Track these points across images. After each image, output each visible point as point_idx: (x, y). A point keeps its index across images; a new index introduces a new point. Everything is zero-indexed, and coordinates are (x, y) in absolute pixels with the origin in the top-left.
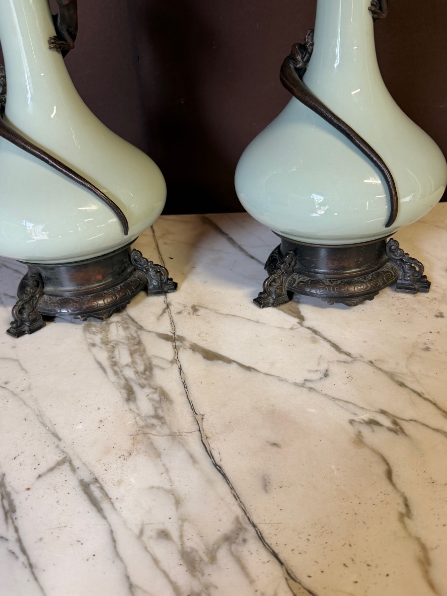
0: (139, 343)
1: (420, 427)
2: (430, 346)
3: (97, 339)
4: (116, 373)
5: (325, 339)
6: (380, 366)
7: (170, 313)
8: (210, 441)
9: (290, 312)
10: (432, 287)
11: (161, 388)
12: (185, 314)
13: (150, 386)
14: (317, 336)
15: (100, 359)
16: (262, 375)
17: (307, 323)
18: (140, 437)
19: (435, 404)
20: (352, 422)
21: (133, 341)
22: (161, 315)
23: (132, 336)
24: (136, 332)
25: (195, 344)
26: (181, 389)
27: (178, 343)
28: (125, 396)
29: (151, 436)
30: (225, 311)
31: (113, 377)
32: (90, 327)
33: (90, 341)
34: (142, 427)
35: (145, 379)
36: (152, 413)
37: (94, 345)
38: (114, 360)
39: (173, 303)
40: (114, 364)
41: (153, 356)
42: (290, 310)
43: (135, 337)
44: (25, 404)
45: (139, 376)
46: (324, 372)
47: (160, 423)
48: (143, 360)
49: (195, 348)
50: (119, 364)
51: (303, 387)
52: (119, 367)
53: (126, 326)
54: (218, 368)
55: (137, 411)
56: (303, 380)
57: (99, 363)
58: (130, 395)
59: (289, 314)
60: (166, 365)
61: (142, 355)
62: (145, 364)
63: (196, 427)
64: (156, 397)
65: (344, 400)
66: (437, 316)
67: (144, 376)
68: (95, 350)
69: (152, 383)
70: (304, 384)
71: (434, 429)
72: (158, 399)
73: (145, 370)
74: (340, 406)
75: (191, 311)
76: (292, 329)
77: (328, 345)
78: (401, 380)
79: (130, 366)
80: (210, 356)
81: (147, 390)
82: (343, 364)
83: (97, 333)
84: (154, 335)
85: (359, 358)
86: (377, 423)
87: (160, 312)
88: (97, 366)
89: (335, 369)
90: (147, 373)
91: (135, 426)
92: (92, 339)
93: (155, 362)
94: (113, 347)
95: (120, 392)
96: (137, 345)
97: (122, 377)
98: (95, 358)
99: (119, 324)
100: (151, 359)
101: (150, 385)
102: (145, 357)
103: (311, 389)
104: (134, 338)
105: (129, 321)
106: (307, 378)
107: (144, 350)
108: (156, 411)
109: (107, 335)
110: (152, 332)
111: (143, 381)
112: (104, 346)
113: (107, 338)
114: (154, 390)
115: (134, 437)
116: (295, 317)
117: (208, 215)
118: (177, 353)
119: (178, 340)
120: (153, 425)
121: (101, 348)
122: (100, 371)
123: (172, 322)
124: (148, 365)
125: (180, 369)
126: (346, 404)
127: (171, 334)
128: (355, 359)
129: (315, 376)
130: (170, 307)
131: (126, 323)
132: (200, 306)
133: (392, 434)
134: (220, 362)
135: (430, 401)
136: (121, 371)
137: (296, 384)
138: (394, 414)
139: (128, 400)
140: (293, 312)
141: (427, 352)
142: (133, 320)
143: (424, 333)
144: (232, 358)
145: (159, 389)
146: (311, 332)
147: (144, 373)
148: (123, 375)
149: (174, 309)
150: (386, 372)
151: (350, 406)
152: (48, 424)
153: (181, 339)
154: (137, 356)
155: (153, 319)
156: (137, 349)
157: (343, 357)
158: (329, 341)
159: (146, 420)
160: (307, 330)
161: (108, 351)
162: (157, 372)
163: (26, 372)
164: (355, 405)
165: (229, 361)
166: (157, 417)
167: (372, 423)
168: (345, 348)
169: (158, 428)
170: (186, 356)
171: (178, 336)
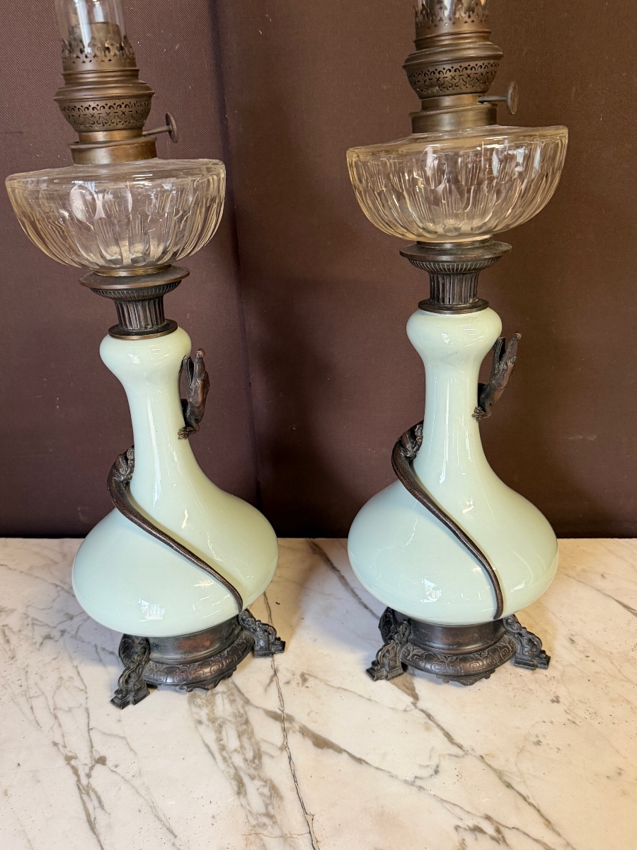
0: (247, 722)
1: (522, 836)
2: (541, 739)
3: (204, 714)
4: (225, 759)
5: (438, 726)
6: (489, 763)
7: (278, 683)
8: (320, 845)
9: (404, 688)
10: (552, 662)
11: (271, 780)
12: (294, 684)
13: (261, 779)
14: (430, 722)
15: (207, 742)
16: (374, 770)
17: (420, 704)
18: (252, 838)
19: (539, 811)
20: (457, 828)
21: (240, 719)
22: (269, 684)
23: (239, 712)
24: (243, 707)
25: (304, 726)
26: (291, 783)
27: (287, 725)
28: (236, 788)
29: (263, 837)
30: (336, 683)
31: (222, 765)
32: (195, 698)
33: (196, 717)
34: (254, 826)
35: (255, 769)
36: (263, 810)
37: (200, 722)
38: (222, 742)
39: (281, 668)
40: (223, 748)
41: (262, 739)
42: (404, 685)
43: (242, 714)
44: (138, 792)
45: (248, 765)
46: (434, 767)
47: (271, 823)
48: (252, 745)
49: (304, 732)
50: (227, 749)
51: (413, 785)
52: (227, 752)
53: (232, 698)
54: (328, 757)
55: (248, 807)
56: (413, 776)
57: (207, 746)
58: (241, 789)
59: (403, 690)
60: (276, 753)
61: (250, 739)
62: (254, 752)
63: (306, 829)
64: (266, 791)
65: (452, 802)
66: (553, 701)
67: (254, 765)
68: (202, 728)
69: (262, 774)
71: (534, 839)
72: (269, 794)
73: (254, 758)
74: (448, 809)
75: (300, 680)
76: (405, 711)
77: (440, 734)
78: (508, 780)
79: (239, 752)
80: (321, 743)
81: (258, 783)
82: (453, 758)
83: (203, 706)
84: (262, 712)
85: (470, 751)
86: (480, 830)
87: (268, 681)
88: (205, 750)
89: (447, 765)
90: (257, 761)
91: (247, 824)
92: (198, 714)
93: (264, 747)
94: (221, 726)
95: (231, 784)
96: (244, 724)
97: (231, 765)
98: (203, 739)
99: (225, 696)
100: (260, 744)
101: (259, 777)
102: (253, 740)
103: (420, 788)
104: (241, 716)
105: (235, 691)
106: (417, 775)
107: (252, 732)
108: (267, 808)
109: (213, 710)
110: (260, 708)
111: (252, 772)
112: (211, 725)
113: (213, 714)
114: (263, 783)
115: (247, 837)
116: (409, 695)
117: (318, 540)
118: (285, 737)
119: (287, 720)
120: (264, 824)
121: (208, 726)
122: (209, 757)
123: (280, 695)
124: (257, 751)
125: (290, 758)
126: (453, 806)
127: (279, 712)
128: (466, 753)
129: (425, 773)
130: (278, 674)
131: (232, 694)
132: (309, 675)
133: (494, 843)
134: (331, 751)
135: (535, 807)
136: (230, 758)
137: (406, 782)
138: (498, 820)
139: (239, 793)
140: (407, 688)
141: (538, 747)
142: (239, 691)
143: (537, 722)
144: (343, 746)
145: (269, 782)
146: (424, 716)
147: (253, 761)
148: (232, 763)
149: (283, 676)
150: (495, 770)
151: (457, 810)
152: (163, 819)
153: (290, 719)
154: (245, 739)
155: (260, 689)
156: (245, 730)
157: (455, 750)
158: (442, 729)
159: (257, 818)
160: (421, 713)
161: (216, 731)
162: (266, 760)
163: (135, 754)
164: (462, 808)
165: (339, 750)
166: (268, 815)
167: (477, 829)
168: (457, 739)
169: (269, 828)
170: (295, 741)
171: (287, 715)
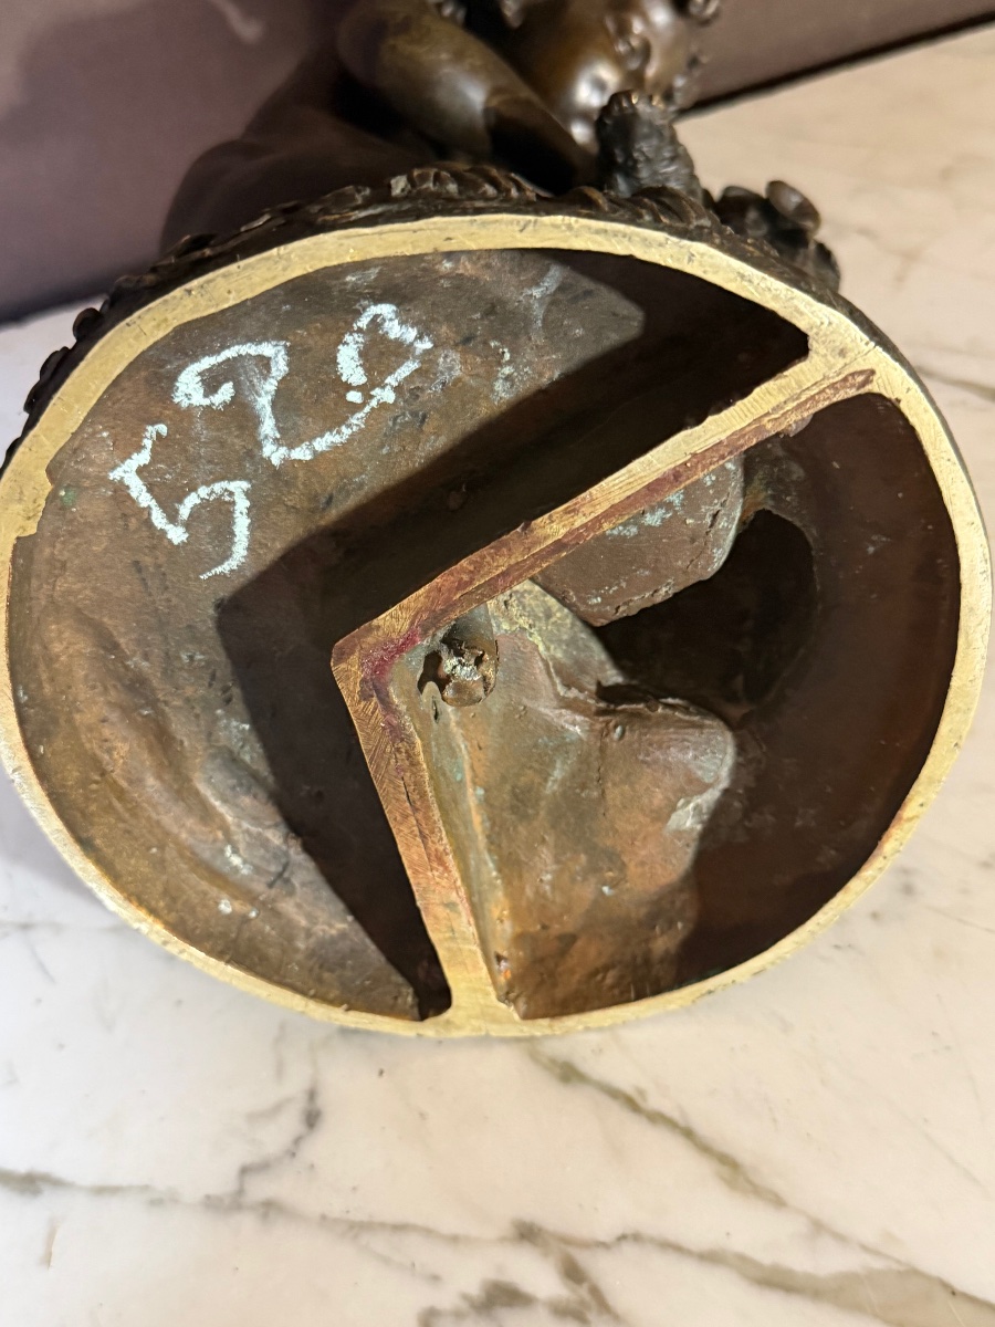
70: (241, 1192)
